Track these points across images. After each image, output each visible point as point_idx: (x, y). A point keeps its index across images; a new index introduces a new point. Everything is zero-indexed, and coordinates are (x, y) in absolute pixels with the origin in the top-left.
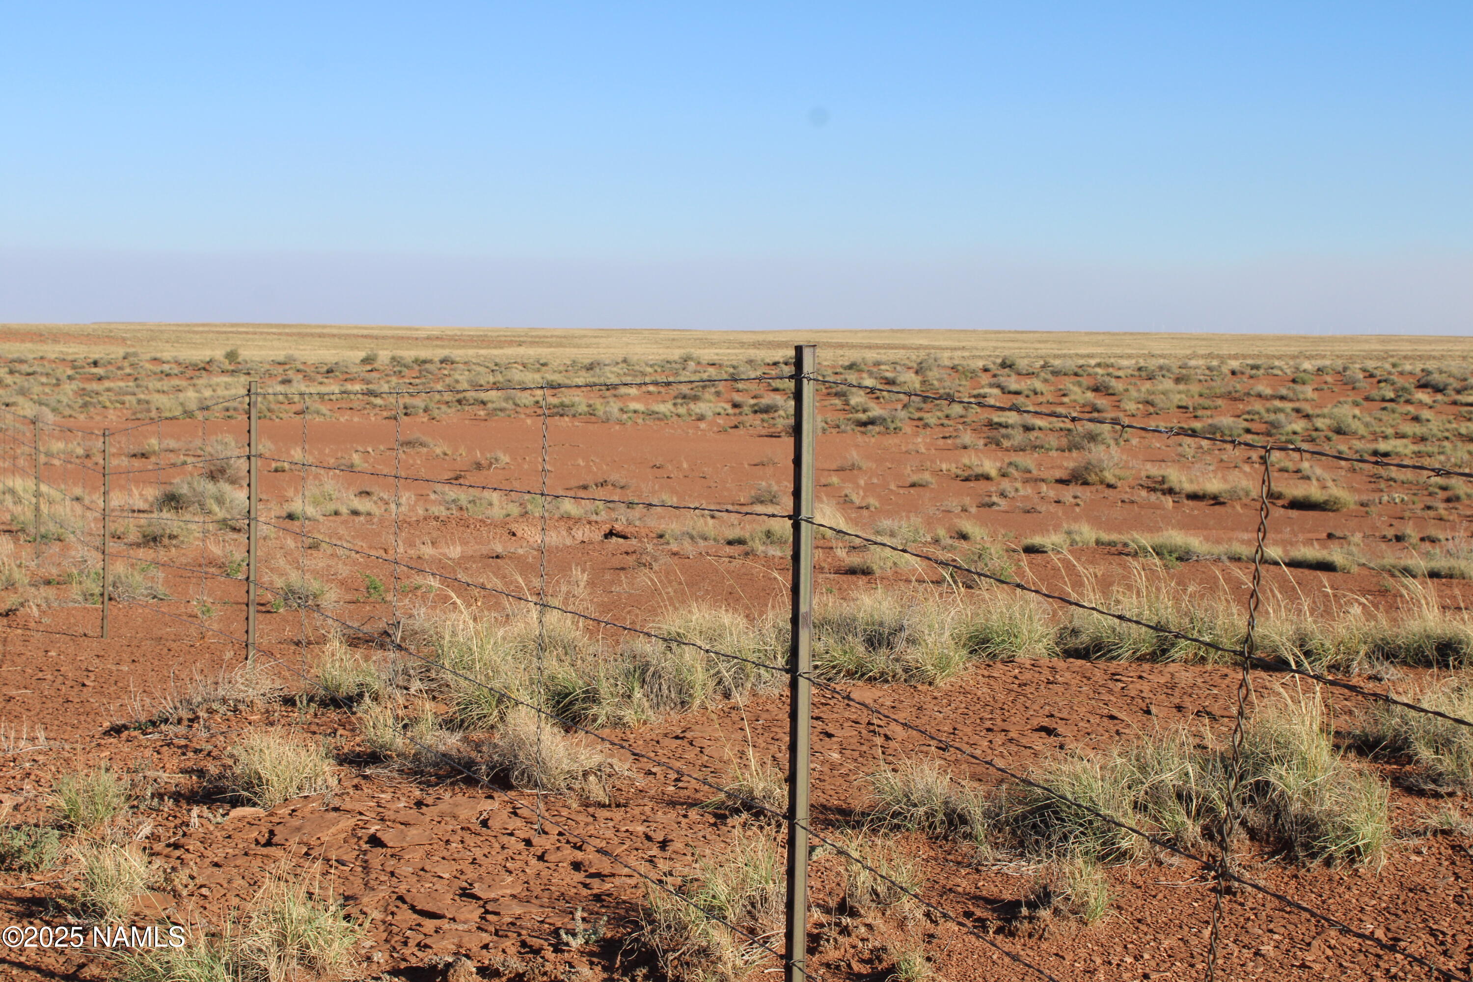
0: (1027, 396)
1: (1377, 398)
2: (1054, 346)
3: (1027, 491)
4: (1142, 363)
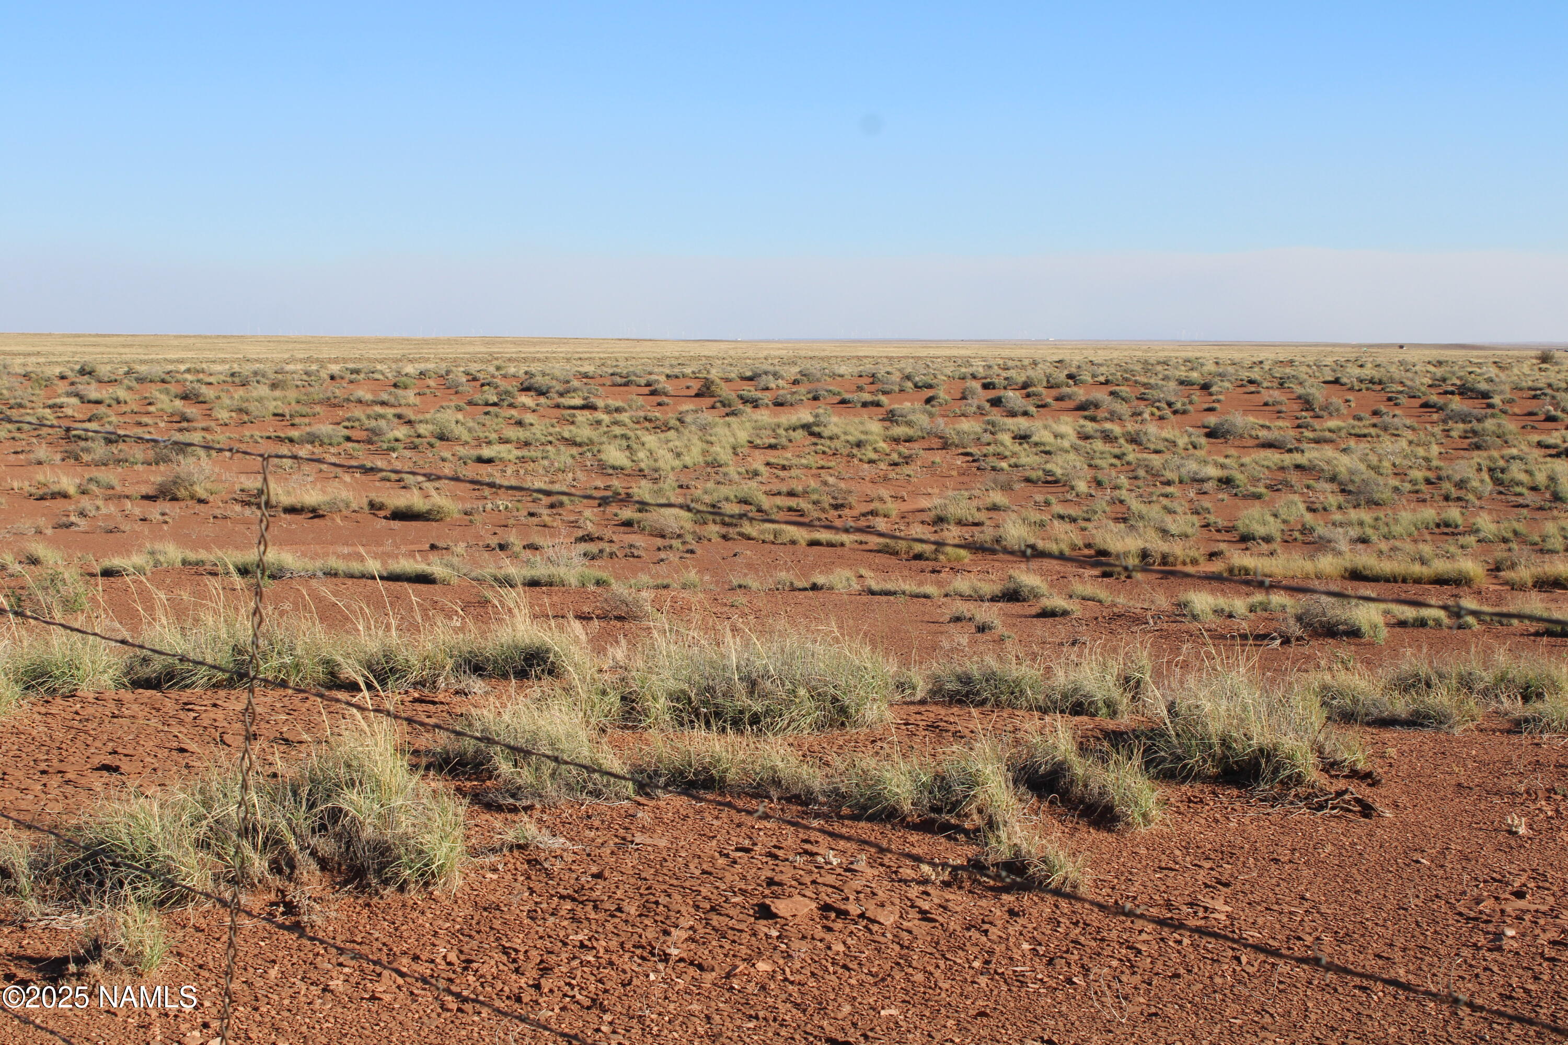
0: (109, 406)
1: (480, 402)
2: (140, 351)
3: (111, 509)
4: (236, 368)
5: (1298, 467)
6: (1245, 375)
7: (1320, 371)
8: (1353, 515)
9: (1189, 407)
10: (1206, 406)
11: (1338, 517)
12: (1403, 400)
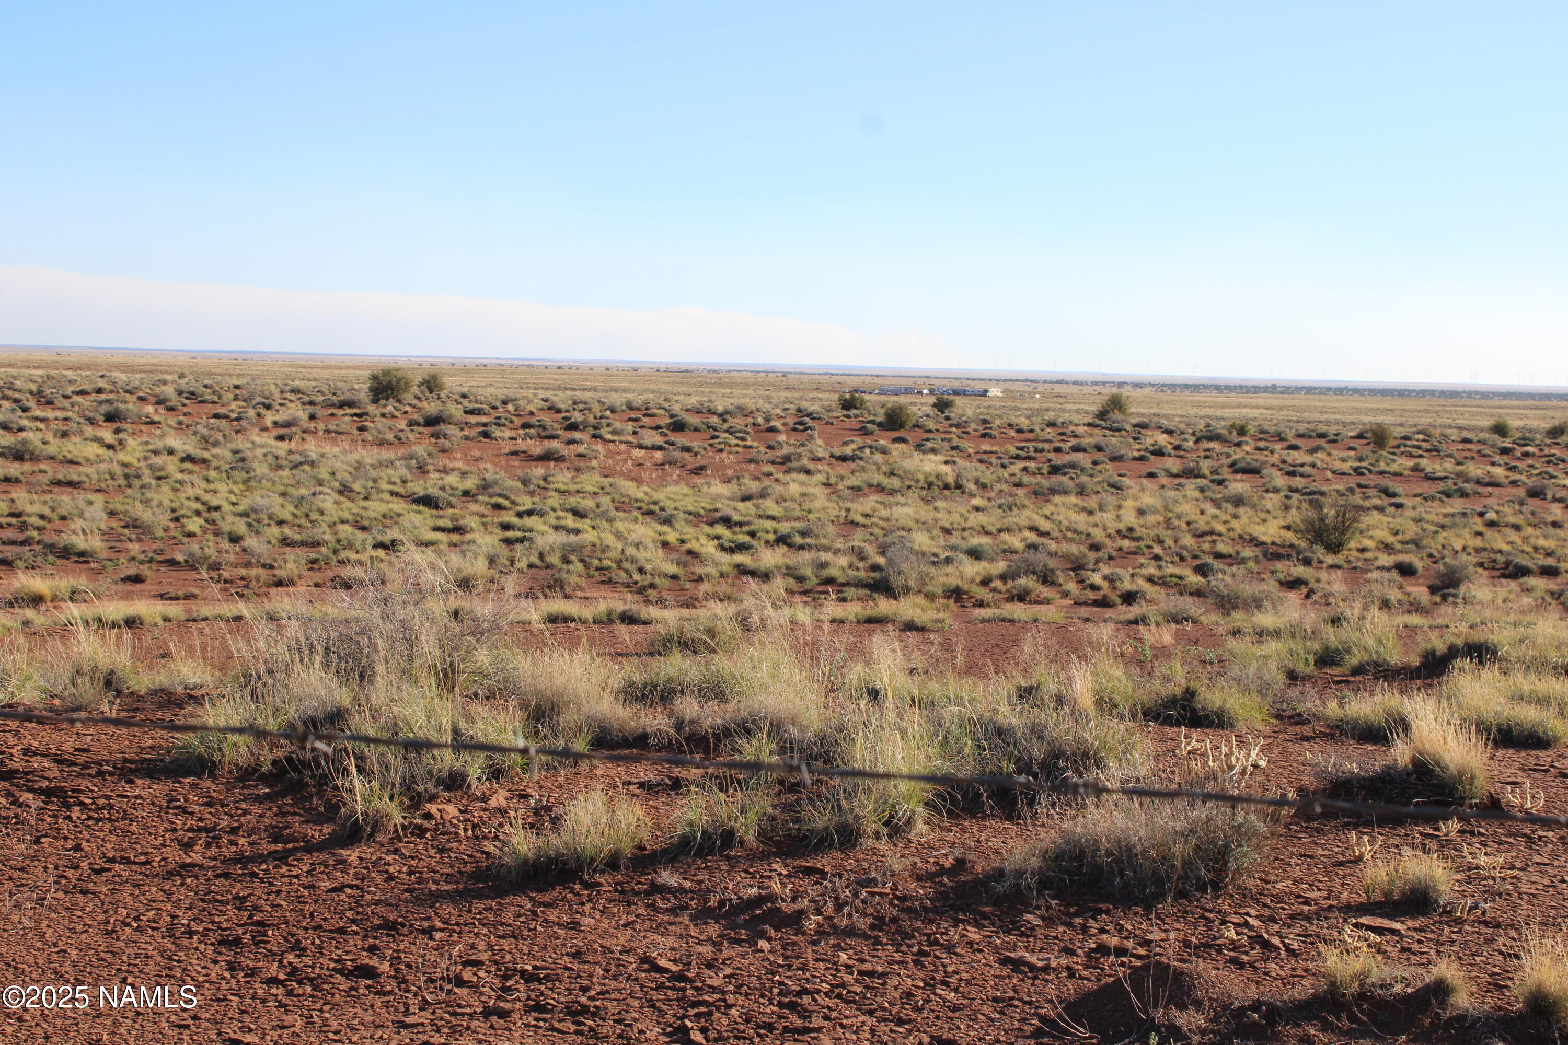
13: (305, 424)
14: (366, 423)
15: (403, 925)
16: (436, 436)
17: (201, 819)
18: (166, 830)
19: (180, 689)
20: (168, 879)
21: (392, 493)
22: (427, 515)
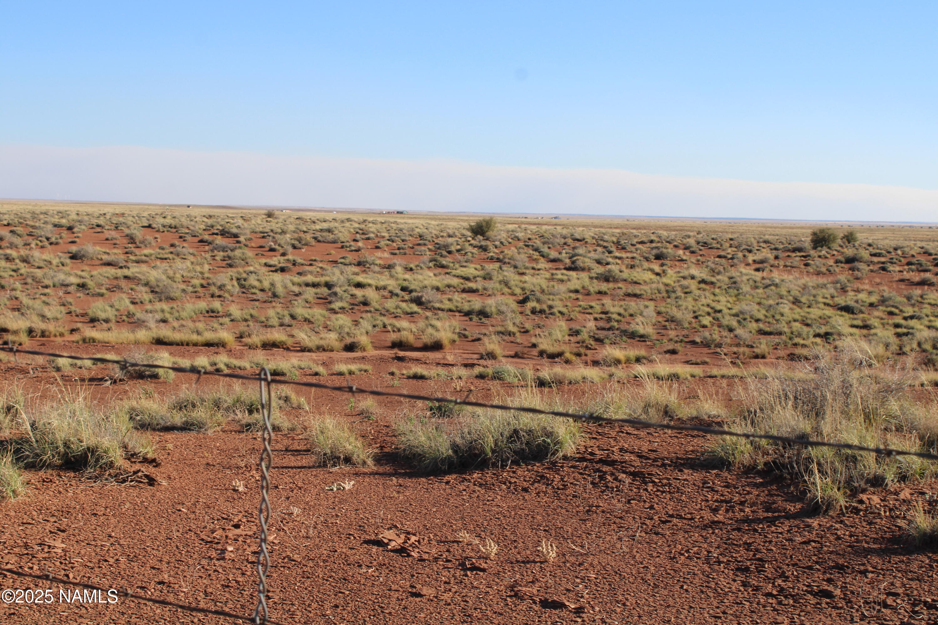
5: (126, 277)
6: (95, 221)
7: (140, 220)
8: (158, 306)
9: (60, 241)
10: (70, 240)
11: (149, 307)
12: (188, 238)
13: (772, 261)
14: (809, 262)
15: (848, 567)
16: (852, 269)
17: (722, 495)
18: (702, 500)
19: (706, 417)
20: (705, 529)
21: (825, 304)
22: (847, 318)
